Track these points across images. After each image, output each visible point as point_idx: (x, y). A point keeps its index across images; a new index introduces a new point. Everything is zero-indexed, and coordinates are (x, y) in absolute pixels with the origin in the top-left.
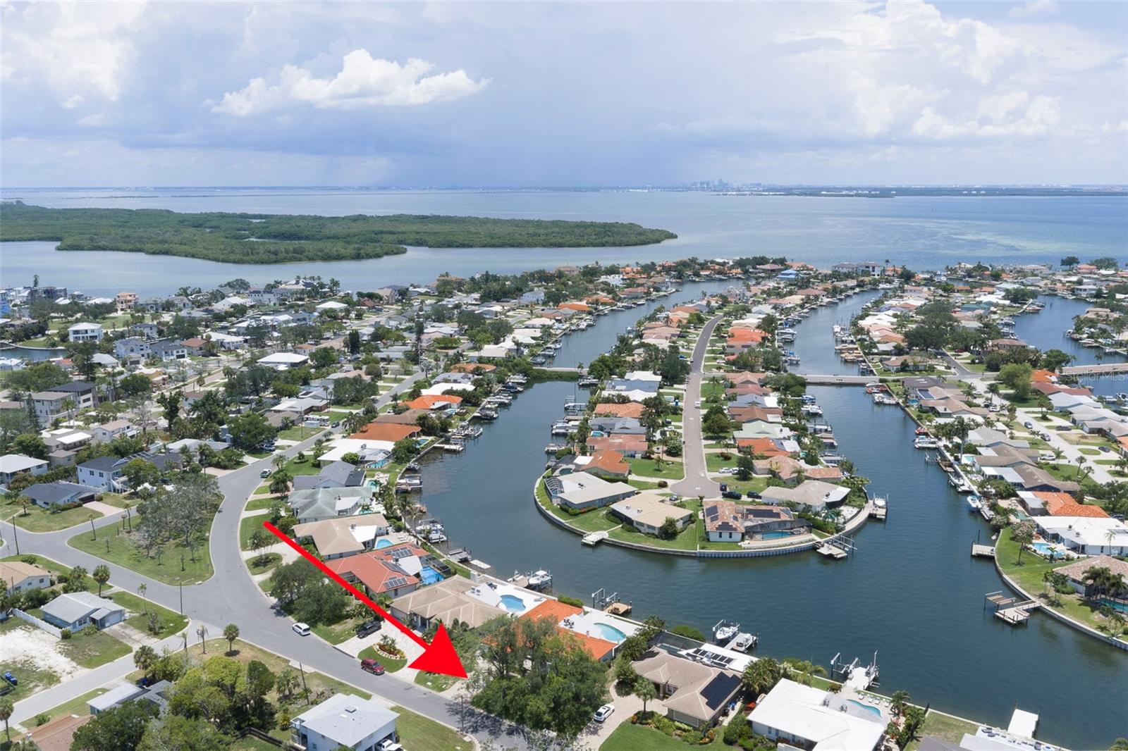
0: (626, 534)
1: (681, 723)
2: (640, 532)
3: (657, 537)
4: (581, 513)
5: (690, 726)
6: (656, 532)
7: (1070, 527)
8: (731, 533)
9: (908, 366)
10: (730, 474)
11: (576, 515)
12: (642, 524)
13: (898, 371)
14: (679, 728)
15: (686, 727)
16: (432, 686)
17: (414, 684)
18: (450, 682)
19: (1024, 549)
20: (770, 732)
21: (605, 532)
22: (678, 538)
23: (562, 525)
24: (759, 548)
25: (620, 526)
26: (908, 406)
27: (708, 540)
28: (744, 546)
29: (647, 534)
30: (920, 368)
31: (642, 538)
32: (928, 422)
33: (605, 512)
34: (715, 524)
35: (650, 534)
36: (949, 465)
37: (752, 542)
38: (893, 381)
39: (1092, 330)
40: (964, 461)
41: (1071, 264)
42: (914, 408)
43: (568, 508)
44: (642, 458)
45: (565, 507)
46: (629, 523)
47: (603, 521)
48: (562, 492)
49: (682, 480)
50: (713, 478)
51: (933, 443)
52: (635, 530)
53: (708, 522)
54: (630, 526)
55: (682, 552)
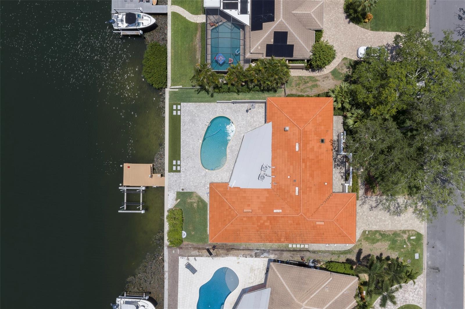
16: (419, 250)
17: (425, 272)
18: (405, 236)
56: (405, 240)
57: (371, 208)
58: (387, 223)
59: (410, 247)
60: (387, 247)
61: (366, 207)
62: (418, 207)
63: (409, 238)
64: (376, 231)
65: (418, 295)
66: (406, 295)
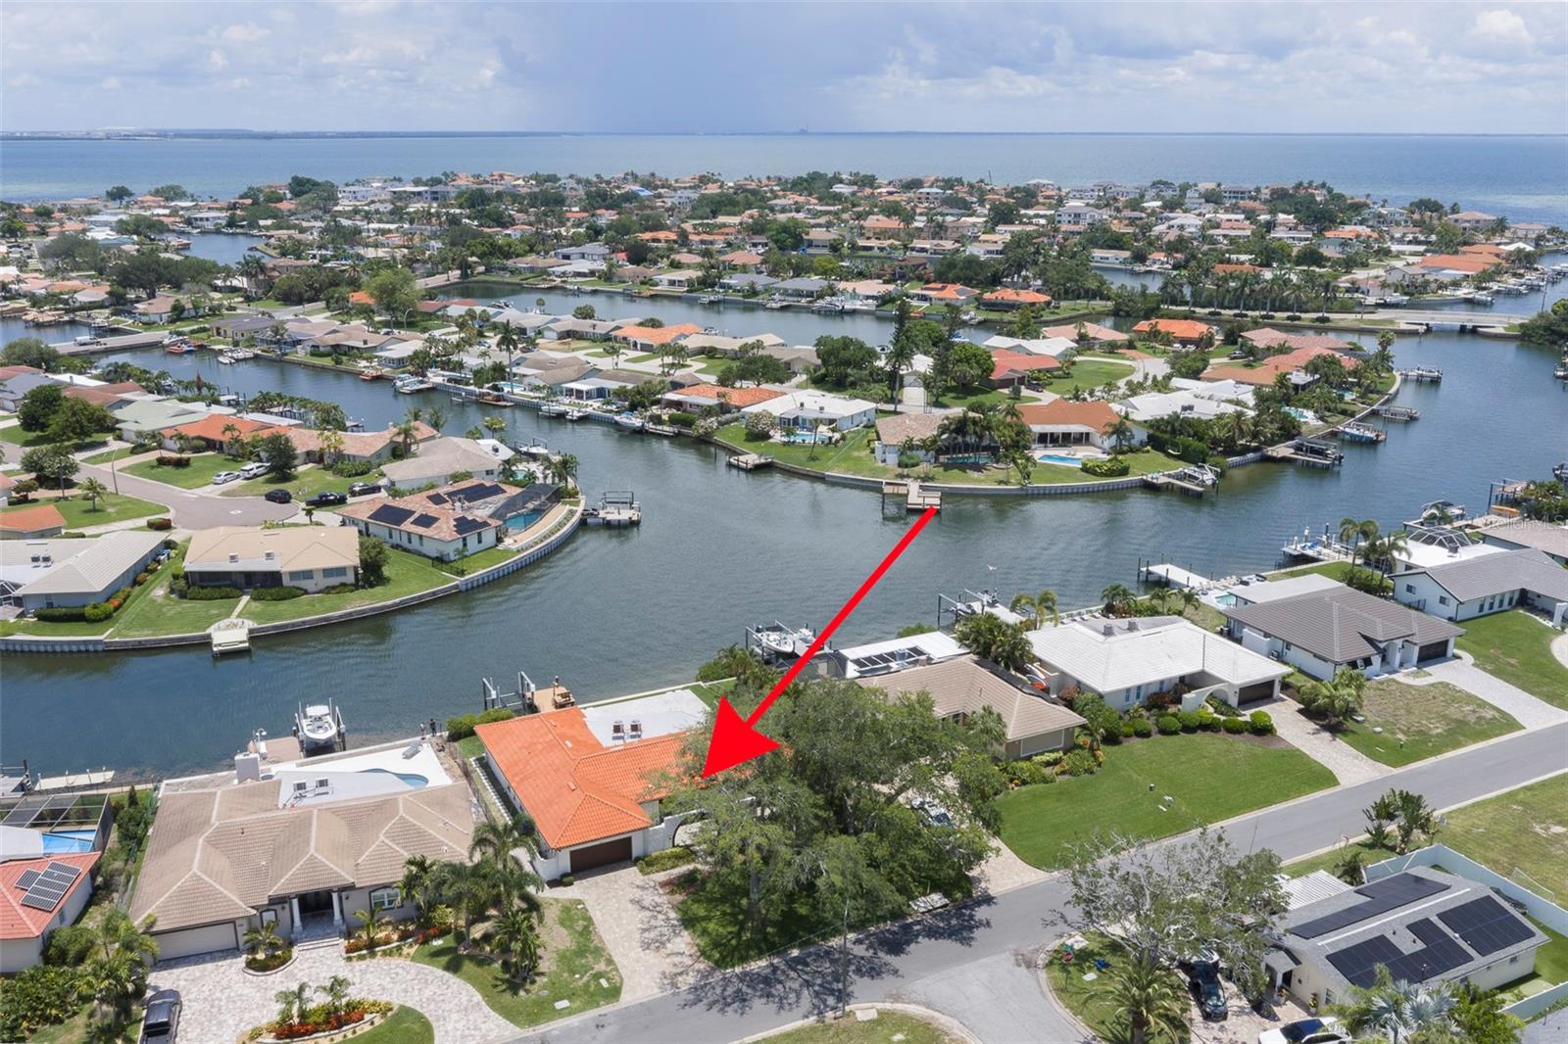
0: (283, 606)
1: (1042, 754)
2: (306, 592)
3: (356, 586)
4: (116, 609)
5: (1057, 750)
6: (350, 578)
7: (802, 405)
8: (479, 534)
9: (183, 309)
10: (240, 482)
11: (108, 617)
12: (308, 574)
13: (172, 321)
14: (1048, 764)
15: (1053, 756)
16: (578, 1003)
17: (529, 1032)
18: (601, 967)
19: (785, 444)
20: (1127, 699)
21: (233, 619)
22: (393, 577)
23: (100, 648)
24: (537, 543)
25: (245, 599)
26: (286, 354)
27: (440, 561)
28: (514, 547)
29: (328, 590)
30: (201, 312)
31: (321, 600)
32: (364, 363)
33: (159, 592)
34: (444, 526)
35: (334, 588)
36: (498, 398)
37: (516, 538)
38: (193, 332)
39: (324, 252)
40: (506, 389)
41: (121, 198)
42: (301, 354)
43: (75, 611)
44: (10, 504)
45: (57, 611)
46: (266, 584)
47: (187, 604)
48: (17, 586)
49: (172, 511)
50: (224, 494)
51: (422, 382)
52: (293, 593)
53: (421, 530)
54: (273, 590)
55: (434, 593)
56: (593, 969)
57: (637, 902)
58: (617, 930)
59: (580, 983)
60: (562, 947)
61: (638, 894)
62: (680, 979)
63: (598, 976)
64: (589, 919)
65: (463, 1037)
66: (455, 1016)
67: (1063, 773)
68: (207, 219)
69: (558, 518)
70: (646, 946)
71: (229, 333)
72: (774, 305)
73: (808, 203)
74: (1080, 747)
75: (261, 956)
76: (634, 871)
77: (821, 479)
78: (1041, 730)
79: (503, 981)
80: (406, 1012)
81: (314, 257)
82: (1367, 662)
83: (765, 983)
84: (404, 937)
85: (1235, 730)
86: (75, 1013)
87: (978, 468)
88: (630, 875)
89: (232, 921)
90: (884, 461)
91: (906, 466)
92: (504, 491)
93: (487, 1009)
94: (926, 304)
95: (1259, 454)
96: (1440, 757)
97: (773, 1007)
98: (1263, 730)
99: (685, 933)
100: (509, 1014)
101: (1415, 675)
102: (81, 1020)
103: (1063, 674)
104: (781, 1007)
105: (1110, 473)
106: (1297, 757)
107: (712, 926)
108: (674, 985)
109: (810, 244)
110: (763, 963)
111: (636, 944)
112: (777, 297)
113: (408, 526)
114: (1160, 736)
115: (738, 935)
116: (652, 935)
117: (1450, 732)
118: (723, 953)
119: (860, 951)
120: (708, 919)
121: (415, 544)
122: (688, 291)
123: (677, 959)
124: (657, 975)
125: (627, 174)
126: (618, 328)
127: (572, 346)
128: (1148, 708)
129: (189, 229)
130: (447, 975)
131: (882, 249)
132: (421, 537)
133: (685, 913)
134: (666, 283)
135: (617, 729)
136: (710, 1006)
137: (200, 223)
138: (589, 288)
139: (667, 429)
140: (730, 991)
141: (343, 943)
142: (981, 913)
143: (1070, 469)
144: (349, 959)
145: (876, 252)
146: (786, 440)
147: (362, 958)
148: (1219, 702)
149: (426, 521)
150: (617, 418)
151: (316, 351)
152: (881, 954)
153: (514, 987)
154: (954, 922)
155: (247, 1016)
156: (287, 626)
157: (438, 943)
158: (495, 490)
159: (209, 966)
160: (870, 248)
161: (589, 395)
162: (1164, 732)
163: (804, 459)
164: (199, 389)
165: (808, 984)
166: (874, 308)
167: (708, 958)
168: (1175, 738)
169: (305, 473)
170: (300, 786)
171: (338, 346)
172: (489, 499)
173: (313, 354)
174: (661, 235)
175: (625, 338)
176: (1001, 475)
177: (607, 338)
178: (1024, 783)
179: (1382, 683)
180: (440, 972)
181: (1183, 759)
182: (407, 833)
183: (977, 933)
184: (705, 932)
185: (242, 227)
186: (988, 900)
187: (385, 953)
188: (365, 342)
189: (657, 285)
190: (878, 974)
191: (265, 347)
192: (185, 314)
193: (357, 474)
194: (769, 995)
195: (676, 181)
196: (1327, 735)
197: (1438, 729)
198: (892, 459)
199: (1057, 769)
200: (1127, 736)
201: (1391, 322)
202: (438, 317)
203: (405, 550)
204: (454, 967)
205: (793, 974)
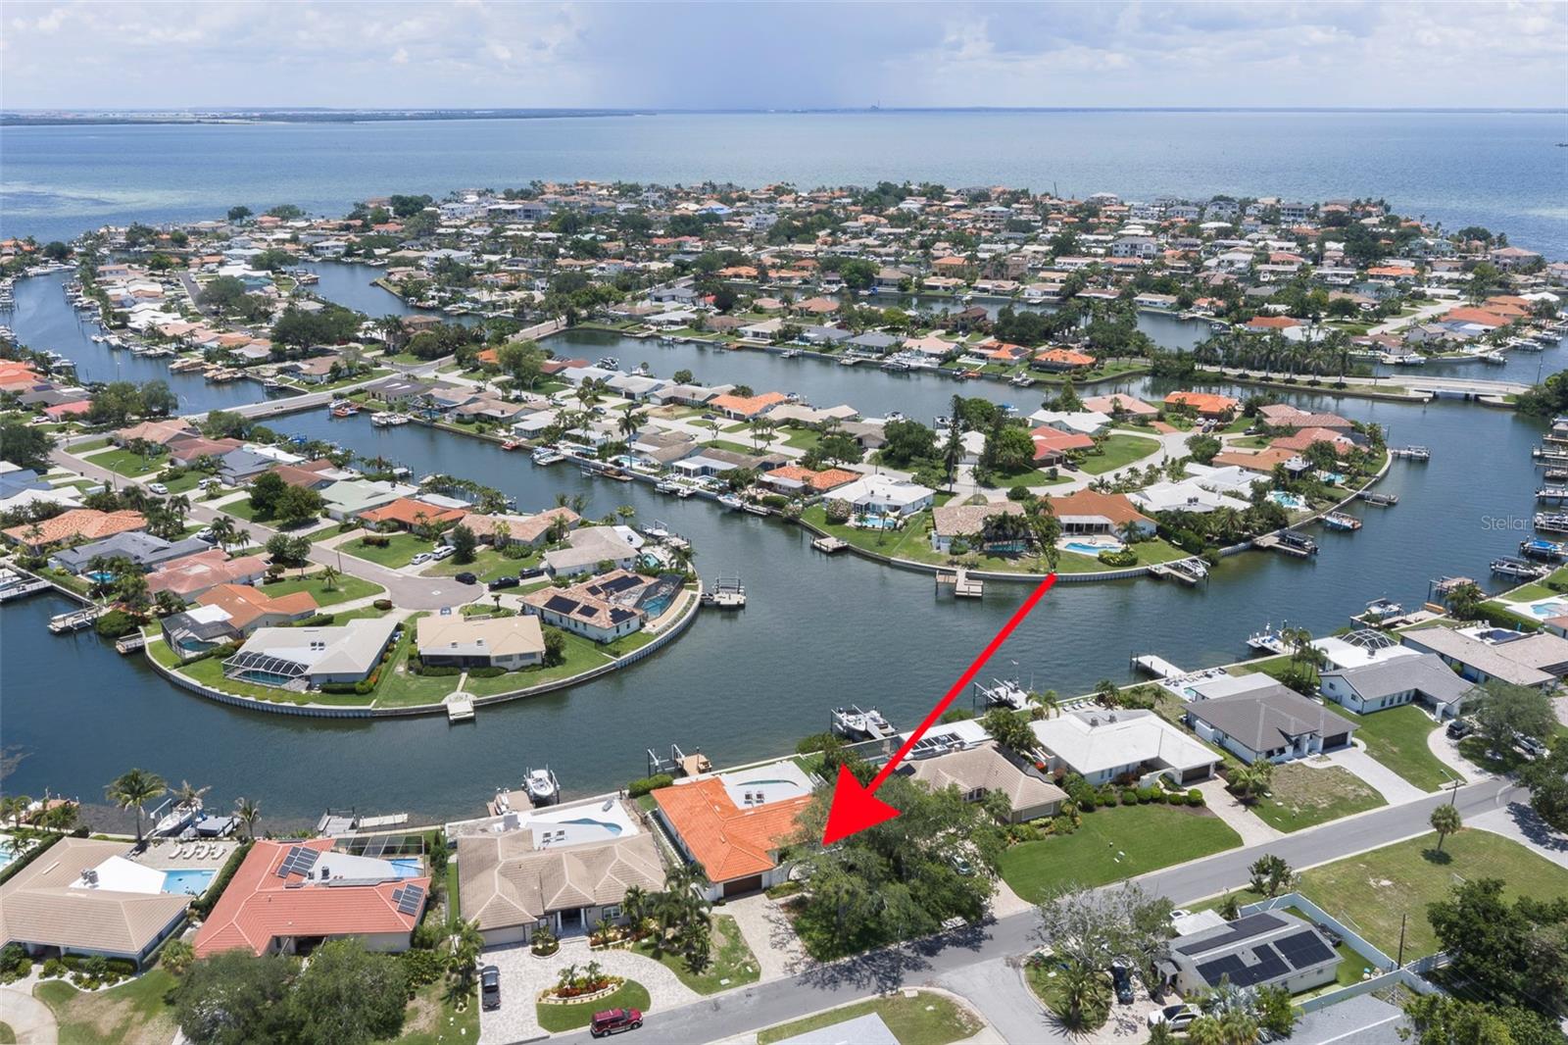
0: (493, 682)
1: (1037, 819)
2: (507, 671)
3: (543, 667)
4: (375, 685)
5: (1047, 816)
6: (538, 660)
7: (872, 491)
8: (628, 621)
9: (340, 370)
10: (433, 563)
11: (371, 690)
12: (508, 658)
13: (331, 381)
14: (1041, 826)
15: (1045, 820)
16: (734, 982)
17: (706, 998)
18: (747, 959)
19: (859, 528)
20: (1102, 777)
21: (458, 693)
22: (567, 657)
23: (369, 715)
24: (669, 627)
25: (464, 675)
26: (435, 421)
27: (600, 643)
28: (654, 631)
29: (522, 669)
30: (354, 371)
31: (519, 677)
32: (502, 432)
33: (401, 669)
34: (603, 617)
35: (527, 667)
36: (620, 473)
37: (654, 622)
38: (351, 394)
39: (442, 294)
40: (627, 464)
41: (241, 217)
42: (448, 421)
43: (348, 686)
44: (265, 583)
45: (337, 686)
46: (479, 666)
47: (424, 680)
48: (306, 667)
49: (387, 590)
50: (422, 574)
51: (554, 454)
52: (499, 672)
53: (585, 619)
54: (484, 670)
55: (599, 671)
56: (742, 960)
57: (767, 917)
58: (755, 936)
59: (735, 969)
60: (721, 945)
61: (767, 912)
62: (796, 967)
63: (746, 964)
64: (738, 928)
65: (668, 999)
66: (661, 987)
67: (1051, 833)
68: (327, 248)
69: (684, 602)
70: (774, 946)
71: (383, 396)
72: (848, 362)
73: (878, 225)
74: (1065, 814)
75: (540, 946)
76: (763, 895)
77: (888, 563)
78: (1037, 803)
79: (689, 966)
80: (631, 984)
81: (433, 298)
82: (1282, 751)
83: (849, 971)
84: (624, 937)
85: (1177, 802)
86: (437, 978)
87: (1014, 556)
88: (761, 899)
89: (523, 925)
90: (938, 548)
91: (956, 554)
92: (642, 582)
93: (680, 983)
94: (983, 363)
95: (1249, 543)
96: (1320, 826)
97: (854, 986)
98: (1196, 803)
99: (798, 938)
100: (693, 986)
101: (1319, 760)
102: (442, 982)
103: (1057, 757)
104: (859, 987)
105: (1122, 564)
106: (1218, 823)
107: (814, 935)
108: (792, 970)
109: (880, 283)
110: (847, 959)
111: (768, 945)
112: (850, 351)
113: (575, 615)
114: (1122, 806)
115: (831, 940)
116: (777, 939)
117: (1333, 807)
118: (821, 952)
119: (908, 953)
120: (812, 929)
121: (581, 627)
122: (770, 344)
123: (793, 955)
124: (782, 965)
125: (705, 184)
126: (714, 396)
127: (676, 413)
128: (1116, 784)
129: (311, 258)
130: (654, 961)
131: (946, 289)
132: (585, 624)
133: (797, 924)
134: (751, 334)
135: (748, 797)
136: (815, 984)
137: (320, 251)
138: (683, 339)
139: (762, 509)
140: (826, 976)
141: (588, 940)
142: (987, 930)
143: (1089, 559)
144: (593, 950)
145: (941, 292)
146: (859, 524)
147: (600, 949)
148: (1168, 780)
149: (589, 611)
150: (720, 498)
151: (461, 419)
152: (921, 956)
153: (695, 970)
154: (969, 936)
155: (538, 983)
156: (497, 699)
157: (645, 941)
158: (636, 581)
159: (510, 952)
160: (936, 288)
161: (696, 473)
162: (1125, 803)
163: (873, 544)
164: (380, 467)
165: (875, 973)
166: (936, 366)
167: (812, 954)
168: (1133, 807)
169: (482, 555)
170: (547, 835)
171: (479, 414)
172: (631, 589)
173: (458, 422)
174: (743, 270)
175: (720, 407)
176: (1032, 564)
177: (704, 405)
178: (1023, 840)
179: (1291, 766)
180: (649, 960)
181: (1136, 823)
182: (624, 871)
183: (984, 943)
184: (810, 938)
185: (359, 255)
186: (993, 921)
187: (614, 947)
188: (503, 412)
189: (742, 336)
190: (920, 968)
191: (416, 412)
192: (341, 374)
193: (523, 557)
194: (851, 979)
195: (753, 192)
196: (1242, 807)
197: (1324, 804)
198: (945, 547)
199: (1047, 830)
200: (1100, 805)
201: (1401, 389)
202: (556, 379)
203: (573, 632)
204: (657, 956)
205: (866, 966)
